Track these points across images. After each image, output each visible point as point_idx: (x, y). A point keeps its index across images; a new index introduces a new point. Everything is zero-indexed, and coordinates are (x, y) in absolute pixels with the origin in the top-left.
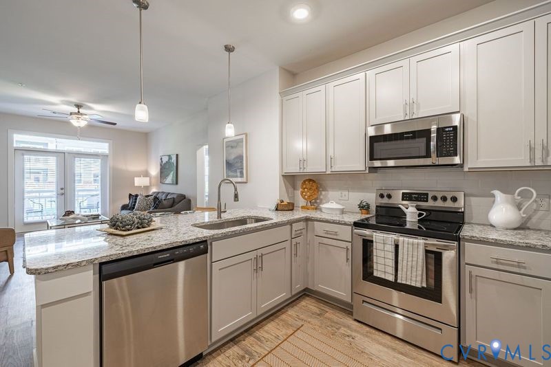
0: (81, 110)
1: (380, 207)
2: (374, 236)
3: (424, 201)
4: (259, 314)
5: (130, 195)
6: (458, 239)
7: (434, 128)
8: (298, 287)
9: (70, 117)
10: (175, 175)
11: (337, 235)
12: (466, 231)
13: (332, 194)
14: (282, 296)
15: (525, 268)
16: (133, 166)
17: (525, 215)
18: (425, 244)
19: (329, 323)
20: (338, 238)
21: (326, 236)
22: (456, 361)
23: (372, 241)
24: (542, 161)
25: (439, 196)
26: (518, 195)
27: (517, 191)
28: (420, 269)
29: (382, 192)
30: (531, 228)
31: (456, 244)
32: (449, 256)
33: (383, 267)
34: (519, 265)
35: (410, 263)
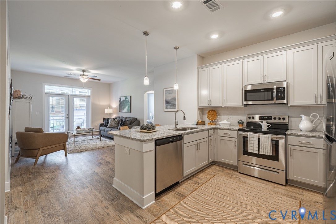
0: (85, 73)
1: (249, 123)
2: (248, 135)
3: (270, 120)
4: (198, 168)
5: (104, 118)
6: (286, 135)
7: (275, 87)
8: (211, 160)
9: (80, 77)
10: (129, 107)
11: (230, 135)
12: (289, 132)
13: (223, 117)
14: (205, 163)
15: (312, 145)
16: (103, 102)
17: (314, 125)
18: (271, 137)
19: (228, 174)
20: (230, 136)
21: (224, 136)
22: (285, 184)
23: (247, 137)
24: (320, 102)
25: (277, 117)
26: (312, 117)
27: (311, 115)
28: (269, 147)
29: (249, 116)
30: (317, 131)
31: (284, 136)
32: (282, 142)
33: (252, 147)
34: (310, 144)
35: (265, 145)
